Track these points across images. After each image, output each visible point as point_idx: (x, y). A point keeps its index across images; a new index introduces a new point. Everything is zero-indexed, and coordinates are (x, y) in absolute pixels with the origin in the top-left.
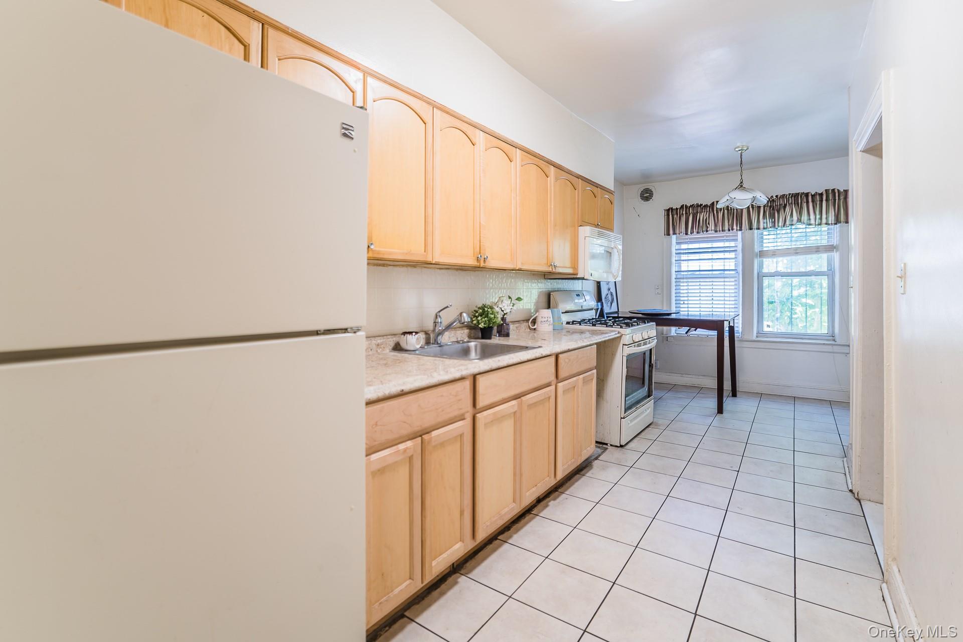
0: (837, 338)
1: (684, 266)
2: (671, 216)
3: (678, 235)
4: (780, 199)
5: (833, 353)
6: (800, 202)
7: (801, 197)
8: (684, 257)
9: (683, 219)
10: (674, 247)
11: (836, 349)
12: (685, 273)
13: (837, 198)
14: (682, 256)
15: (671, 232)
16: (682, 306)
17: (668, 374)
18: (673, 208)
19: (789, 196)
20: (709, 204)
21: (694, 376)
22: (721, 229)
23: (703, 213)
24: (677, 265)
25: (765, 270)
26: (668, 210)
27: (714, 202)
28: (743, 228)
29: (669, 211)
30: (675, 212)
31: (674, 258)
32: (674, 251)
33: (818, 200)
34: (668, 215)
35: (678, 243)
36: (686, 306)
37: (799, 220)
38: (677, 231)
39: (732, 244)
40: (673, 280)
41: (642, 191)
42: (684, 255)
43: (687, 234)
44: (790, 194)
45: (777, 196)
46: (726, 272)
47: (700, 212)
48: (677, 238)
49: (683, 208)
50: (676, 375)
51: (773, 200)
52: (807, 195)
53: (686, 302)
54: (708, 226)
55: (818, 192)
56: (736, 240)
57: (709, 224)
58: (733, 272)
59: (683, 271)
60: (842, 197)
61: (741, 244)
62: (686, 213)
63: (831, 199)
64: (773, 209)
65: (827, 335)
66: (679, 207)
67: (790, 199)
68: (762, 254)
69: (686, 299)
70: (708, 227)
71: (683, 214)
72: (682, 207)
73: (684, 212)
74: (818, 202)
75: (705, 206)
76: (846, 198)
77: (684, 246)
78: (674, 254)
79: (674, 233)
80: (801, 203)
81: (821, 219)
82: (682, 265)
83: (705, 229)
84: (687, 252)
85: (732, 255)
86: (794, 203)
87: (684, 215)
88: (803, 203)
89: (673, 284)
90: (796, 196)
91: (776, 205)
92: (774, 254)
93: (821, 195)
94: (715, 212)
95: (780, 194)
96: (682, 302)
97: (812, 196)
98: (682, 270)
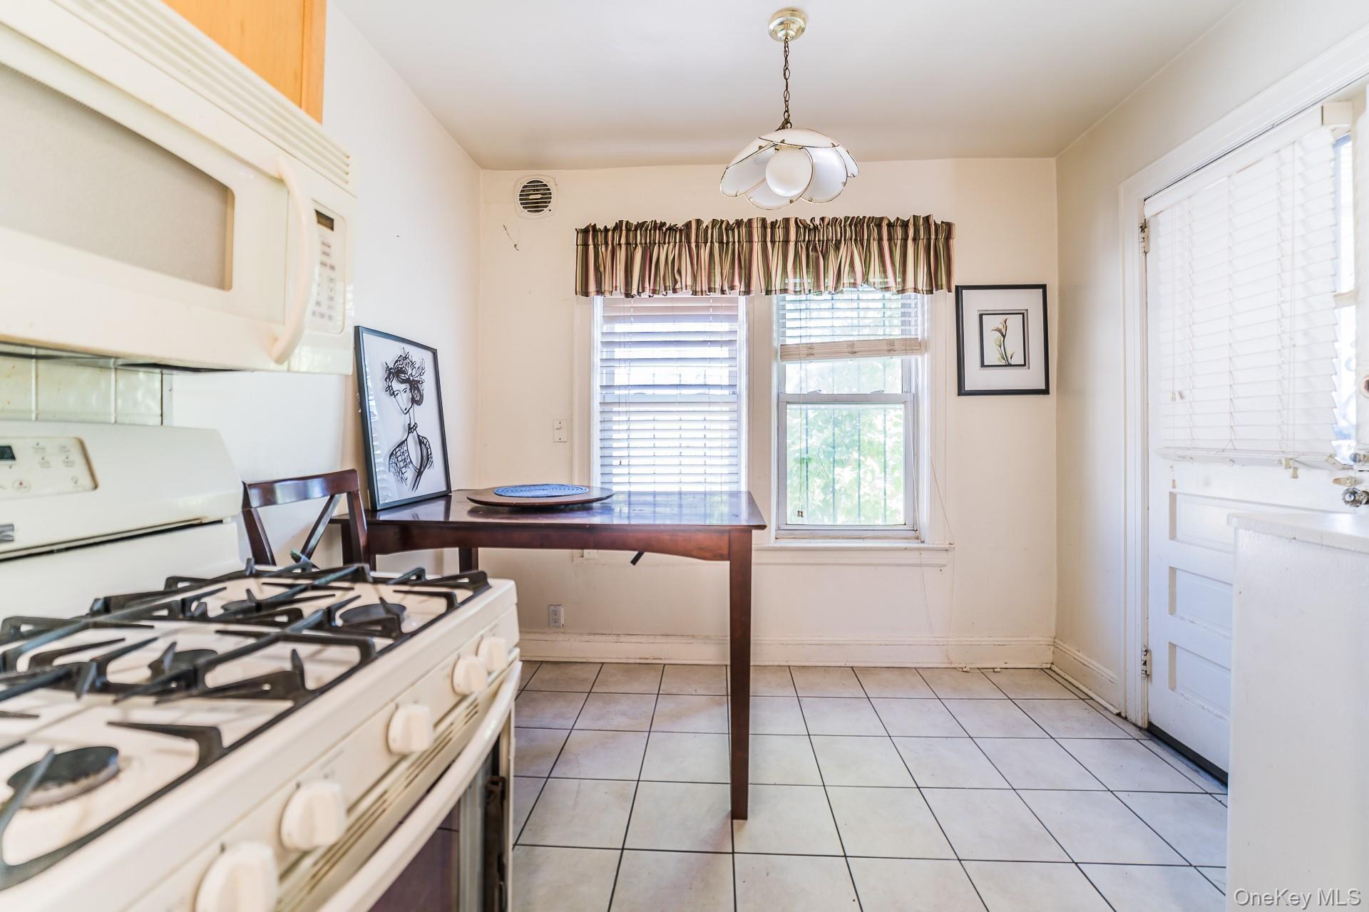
0: (925, 533)
1: (622, 376)
2: (591, 247)
3: (608, 295)
4: (827, 228)
5: (920, 565)
6: (866, 237)
7: (868, 226)
8: (620, 353)
9: (621, 255)
10: (599, 329)
11: (927, 558)
12: (623, 392)
13: (933, 237)
14: (617, 350)
15: (592, 287)
16: (615, 471)
17: (586, 638)
18: (598, 227)
19: (845, 222)
20: (680, 225)
21: (644, 639)
22: (705, 287)
23: (666, 246)
24: (604, 371)
25: (790, 389)
26: (585, 232)
27: (690, 222)
28: (753, 288)
29: (588, 234)
30: (600, 238)
31: (598, 354)
32: (598, 338)
33: (900, 237)
34: (586, 245)
35: (609, 319)
36: (625, 470)
37: (866, 280)
38: (607, 286)
39: (724, 326)
40: (596, 407)
41: (525, 187)
42: (622, 349)
43: (628, 295)
44: (846, 218)
45: (822, 219)
46: (713, 392)
47: (659, 243)
48: (605, 306)
49: (621, 230)
50: (604, 638)
51: (816, 228)
52: (879, 222)
53: (625, 462)
54: (677, 277)
55: (900, 218)
56: (733, 318)
57: (679, 272)
58: (726, 392)
59: (620, 387)
60: (942, 237)
61: (745, 327)
62: (628, 244)
63: (922, 237)
64: (815, 249)
65: (904, 528)
66: (611, 226)
67: (848, 229)
68: (787, 353)
69: (625, 453)
70: (675, 282)
71: (620, 244)
72: (618, 227)
73: (623, 241)
74: (899, 242)
75: (670, 228)
76: (948, 237)
77: (619, 327)
78: (597, 345)
79: (600, 292)
80: (868, 240)
81: (904, 280)
82: (617, 371)
83: (669, 283)
84: (627, 339)
85: (723, 352)
86: (856, 240)
87: (623, 247)
88: (872, 241)
89: (597, 417)
90: (857, 223)
91: (819, 241)
92: (810, 352)
93: (905, 225)
94: (693, 245)
95: (829, 216)
96: (616, 462)
97: (890, 225)
98: (615, 384)
